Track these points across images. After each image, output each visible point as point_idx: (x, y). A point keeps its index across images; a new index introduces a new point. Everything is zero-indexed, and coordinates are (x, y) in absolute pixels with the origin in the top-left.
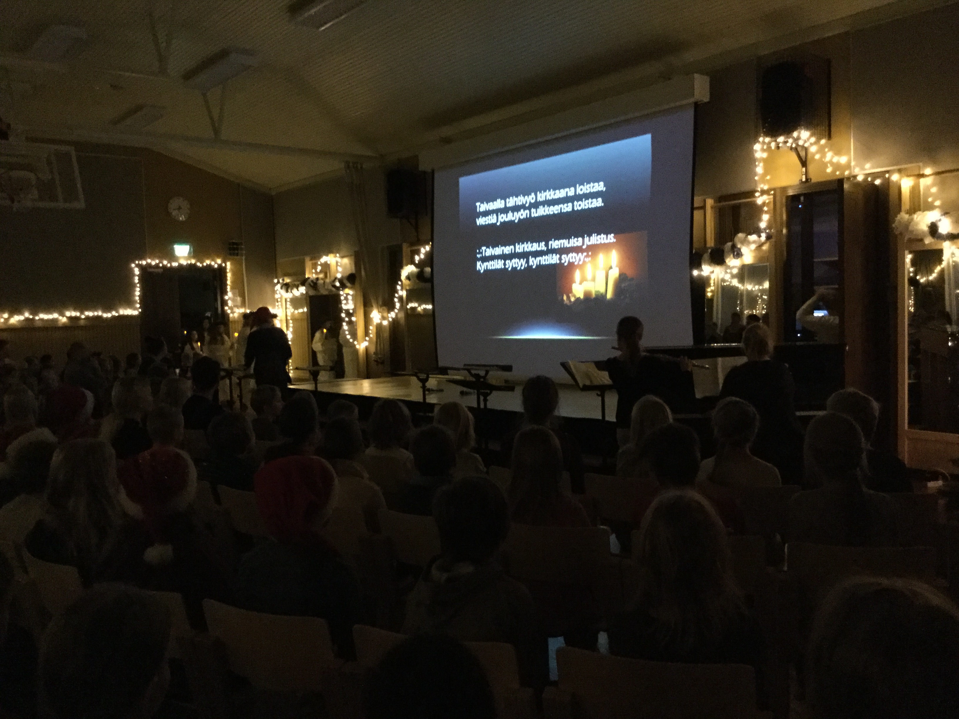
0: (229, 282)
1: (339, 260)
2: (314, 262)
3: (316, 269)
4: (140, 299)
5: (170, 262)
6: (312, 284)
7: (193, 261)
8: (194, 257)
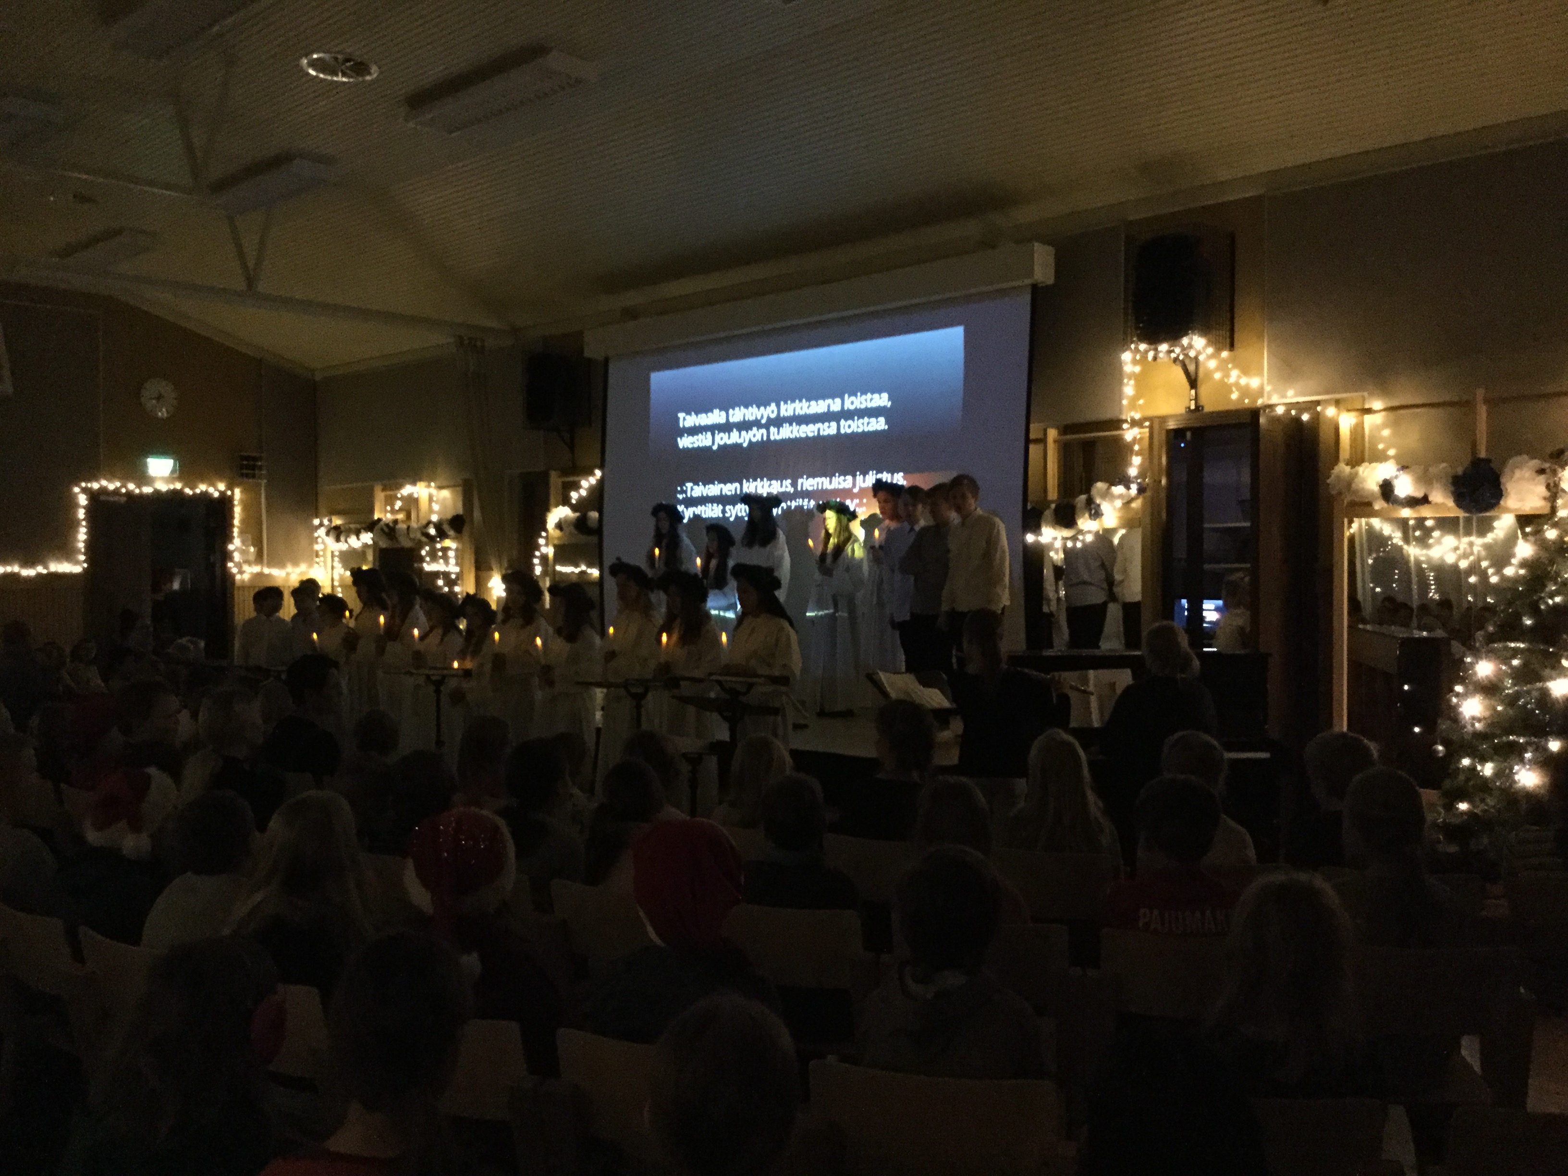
0: (236, 522)
1: (434, 491)
2: (389, 493)
3: (392, 506)
4: (86, 547)
5: (139, 486)
6: (386, 530)
7: (178, 486)
8: (180, 478)
